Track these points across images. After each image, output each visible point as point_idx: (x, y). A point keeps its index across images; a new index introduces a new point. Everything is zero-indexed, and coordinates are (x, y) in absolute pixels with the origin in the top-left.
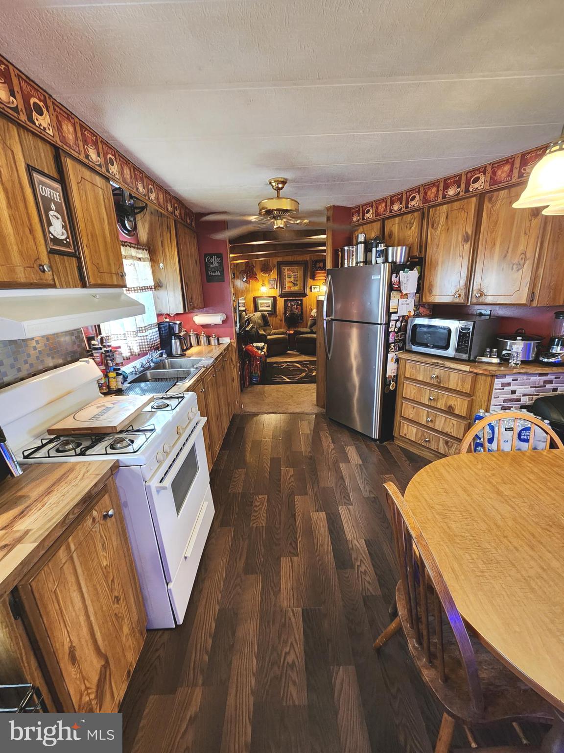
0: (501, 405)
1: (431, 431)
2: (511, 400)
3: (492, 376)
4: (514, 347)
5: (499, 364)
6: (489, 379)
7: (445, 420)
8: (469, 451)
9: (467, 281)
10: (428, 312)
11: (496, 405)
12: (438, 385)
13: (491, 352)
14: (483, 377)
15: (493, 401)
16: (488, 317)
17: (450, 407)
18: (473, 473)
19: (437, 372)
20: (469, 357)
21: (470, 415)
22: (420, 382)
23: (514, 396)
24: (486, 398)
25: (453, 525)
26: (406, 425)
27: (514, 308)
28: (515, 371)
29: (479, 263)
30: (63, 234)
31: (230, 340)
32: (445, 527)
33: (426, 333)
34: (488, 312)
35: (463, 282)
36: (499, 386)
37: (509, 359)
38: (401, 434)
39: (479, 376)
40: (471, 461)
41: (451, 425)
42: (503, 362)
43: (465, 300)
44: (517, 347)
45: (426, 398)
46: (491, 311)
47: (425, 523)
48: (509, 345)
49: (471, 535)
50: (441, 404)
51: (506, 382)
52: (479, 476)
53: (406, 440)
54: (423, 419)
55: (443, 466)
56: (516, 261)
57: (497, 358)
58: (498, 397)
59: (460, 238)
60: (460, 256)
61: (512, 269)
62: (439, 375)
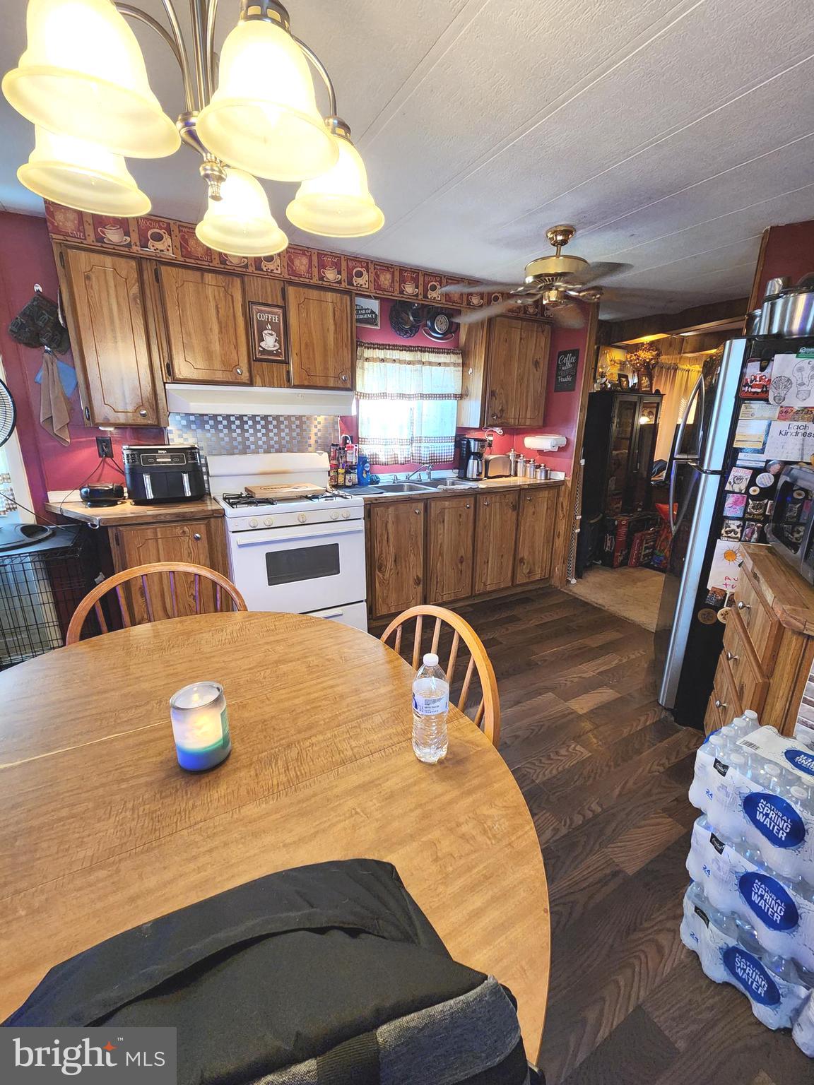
30: (275, 346)
31: (565, 476)
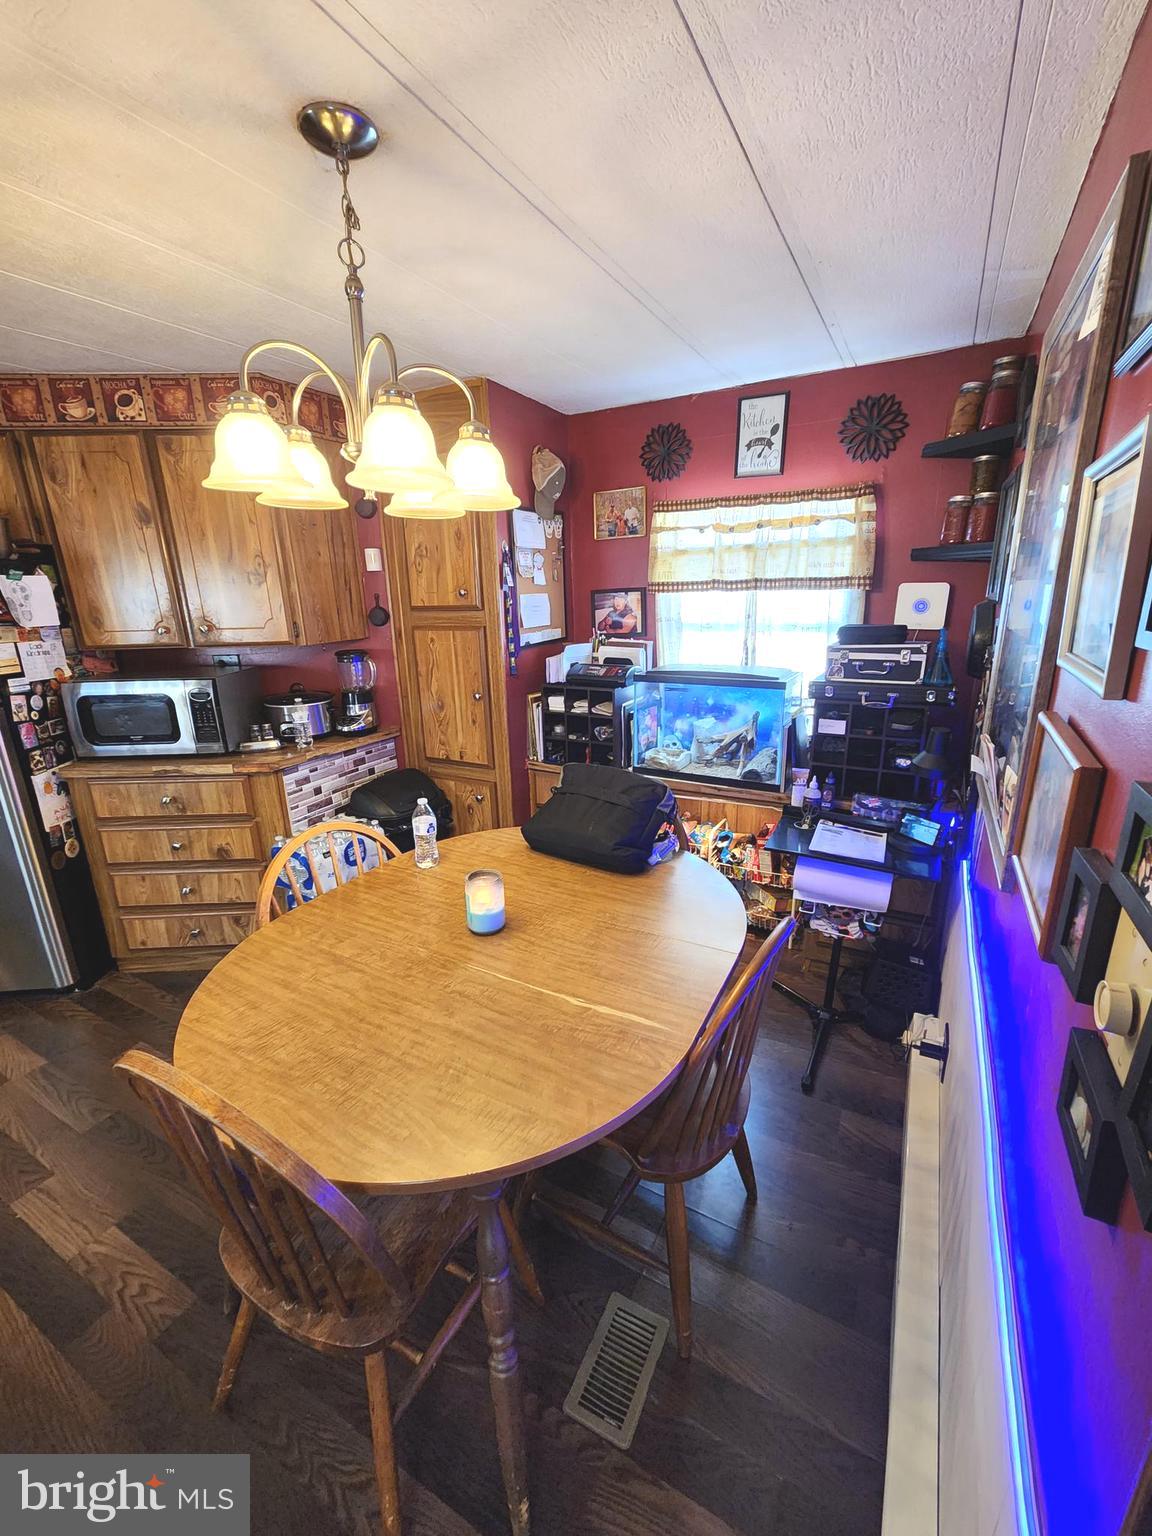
0: (306, 818)
1: (197, 911)
2: (318, 806)
3: (276, 772)
4: (296, 716)
5: (282, 750)
6: (272, 778)
7: (220, 880)
8: (273, 916)
9: (172, 601)
10: (108, 667)
11: (299, 821)
12: (182, 815)
13: (261, 730)
14: (263, 779)
15: (292, 815)
16: (236, 669)
17: (221, 850)
18: (290, 951)
19: (170, 789)
20: (226, 747)
21: (263, 852)
22: (138, 821)
23: (320, 798)
24: (280, 815)
25: (282, 1055)
26: (137, 921)
27: (275, 649)
28: (309, 756)
29: (186, 567)
32: (270, 1066)
33: (117, 713)
34: (235, 659)
35: (165, 604)
36: (293, 787)
37: (294, 738)
38: (131, 948)
39: (255, 779)
40: (281, 932)
41: (233, 883)
42: (286, 745)
43: (180, 638)
44: (299, 715)
45: (165, 849)
46: (238, 656)
47: (230, 1085)
48: (286, 713)
49: (315, 1050)
50: (201, 852)
51: (302, 777)
52: (301, 949)
53: (147, 954)
54: (172, 896)
55: (236, 964)
56: (251, 568)
57: (274, 739)
58: (297, 807)
59: (130, 514)
60: (141, 549)
61: (250, 582)
62: (176, 795)
